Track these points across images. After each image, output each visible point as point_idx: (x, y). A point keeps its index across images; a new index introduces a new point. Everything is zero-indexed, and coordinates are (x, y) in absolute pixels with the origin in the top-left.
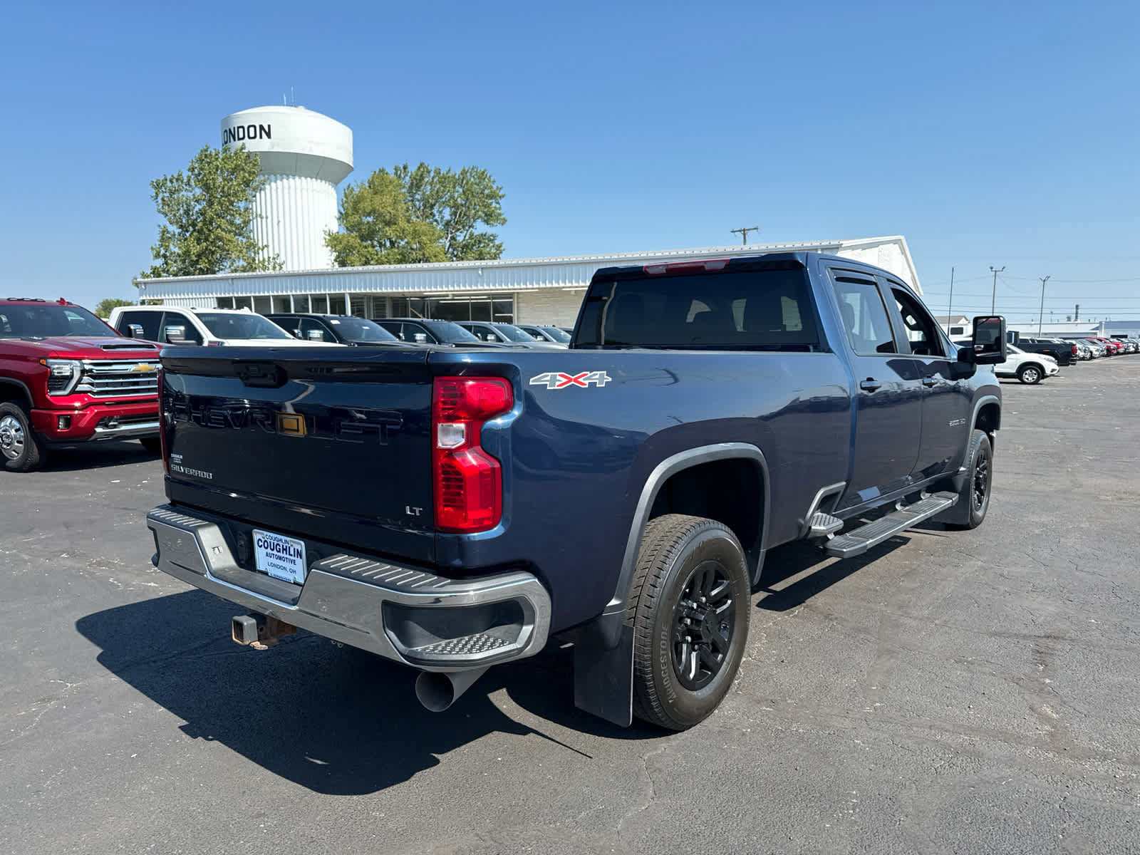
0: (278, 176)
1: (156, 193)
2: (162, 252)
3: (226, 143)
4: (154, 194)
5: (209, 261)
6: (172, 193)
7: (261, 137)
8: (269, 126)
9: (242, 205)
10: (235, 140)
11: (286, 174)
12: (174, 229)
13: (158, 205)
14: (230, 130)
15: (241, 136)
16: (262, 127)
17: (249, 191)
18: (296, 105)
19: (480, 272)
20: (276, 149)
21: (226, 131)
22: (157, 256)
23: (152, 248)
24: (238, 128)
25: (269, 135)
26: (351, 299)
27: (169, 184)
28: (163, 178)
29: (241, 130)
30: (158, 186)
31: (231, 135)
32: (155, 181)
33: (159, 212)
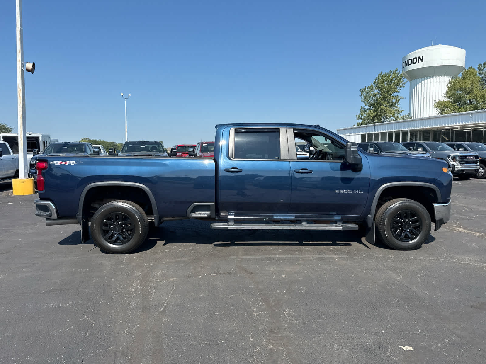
0: (425, 78)
1: (361, 94)
2: (360, 116)
3: (403, 67)
4: (361, 95)
5: (378, 119)
6: (367, 93)
7: (419, 62)
8: (423, 57)
9: (395, 94)
10: (407, 65)
11: (429, 76)
12: (367, 107)
13: (362, 99)
14: (405, 61)
15: (410, 63)
16: (419, 58)
17: (398, 88)
18: (437, 44)
19: (470, 115)
20: (425, 66)
21: (404, 62)
22: (358, 118)
23: (356, 116)
24: (409, 60)
25: (422, 61)
26: (410, 132)
27: (367, 90)
28: (365, 88)
29: (410, 61)
30: (362, 91)
31: (406, 64)
32: (361, 89)
33: (362, 101)
